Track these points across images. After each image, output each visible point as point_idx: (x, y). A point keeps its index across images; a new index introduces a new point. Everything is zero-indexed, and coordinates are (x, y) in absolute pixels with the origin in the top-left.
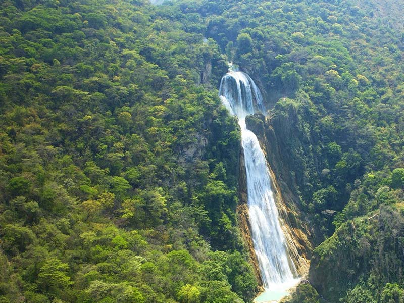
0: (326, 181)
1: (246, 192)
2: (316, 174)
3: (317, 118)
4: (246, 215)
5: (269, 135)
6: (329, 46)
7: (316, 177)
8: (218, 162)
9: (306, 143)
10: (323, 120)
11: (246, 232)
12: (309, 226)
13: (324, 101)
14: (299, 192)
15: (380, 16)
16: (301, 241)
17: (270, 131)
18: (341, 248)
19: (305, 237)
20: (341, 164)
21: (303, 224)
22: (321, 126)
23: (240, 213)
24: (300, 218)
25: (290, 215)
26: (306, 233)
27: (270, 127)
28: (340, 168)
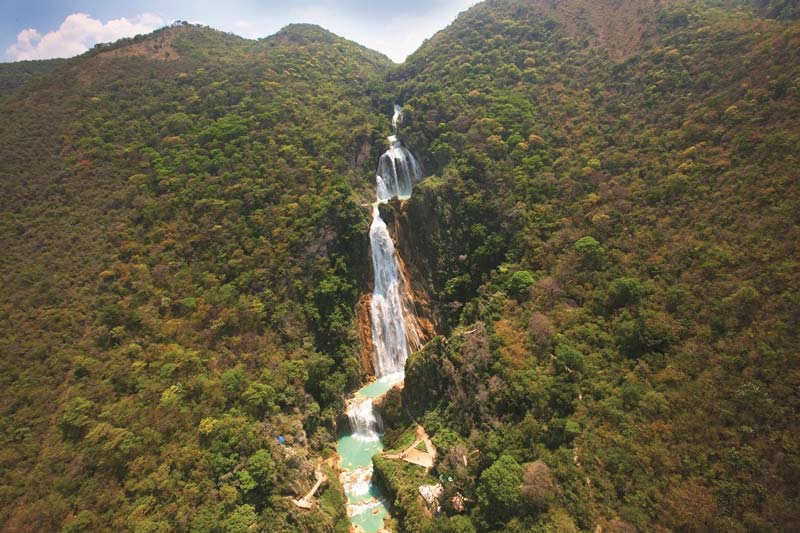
0: (464, 268)
1: (373, 281)
2: (452, 260)
3: (463, 195)
4: (368, 306)
5: (402, 220)
6: (506, 102)
7: (453, 263)
8: (339, 256)
9: (445, 226)
10: (469, 199)
11: (364, 322)
12: (437, 315)
13: (476, 175)
14: (430, 280)
15: (597, 43)
16: (425, 332)
17: (404, 217)
18: (426, 365)
19: (431, 327)
20: (481, 250)
21: (431, 313)
22: (466, 206)
23: (363, 303)
24: (429, 307)
25: (418, 305)
26: (433, 323)
27: (404, 213)
28: (478, 255)
